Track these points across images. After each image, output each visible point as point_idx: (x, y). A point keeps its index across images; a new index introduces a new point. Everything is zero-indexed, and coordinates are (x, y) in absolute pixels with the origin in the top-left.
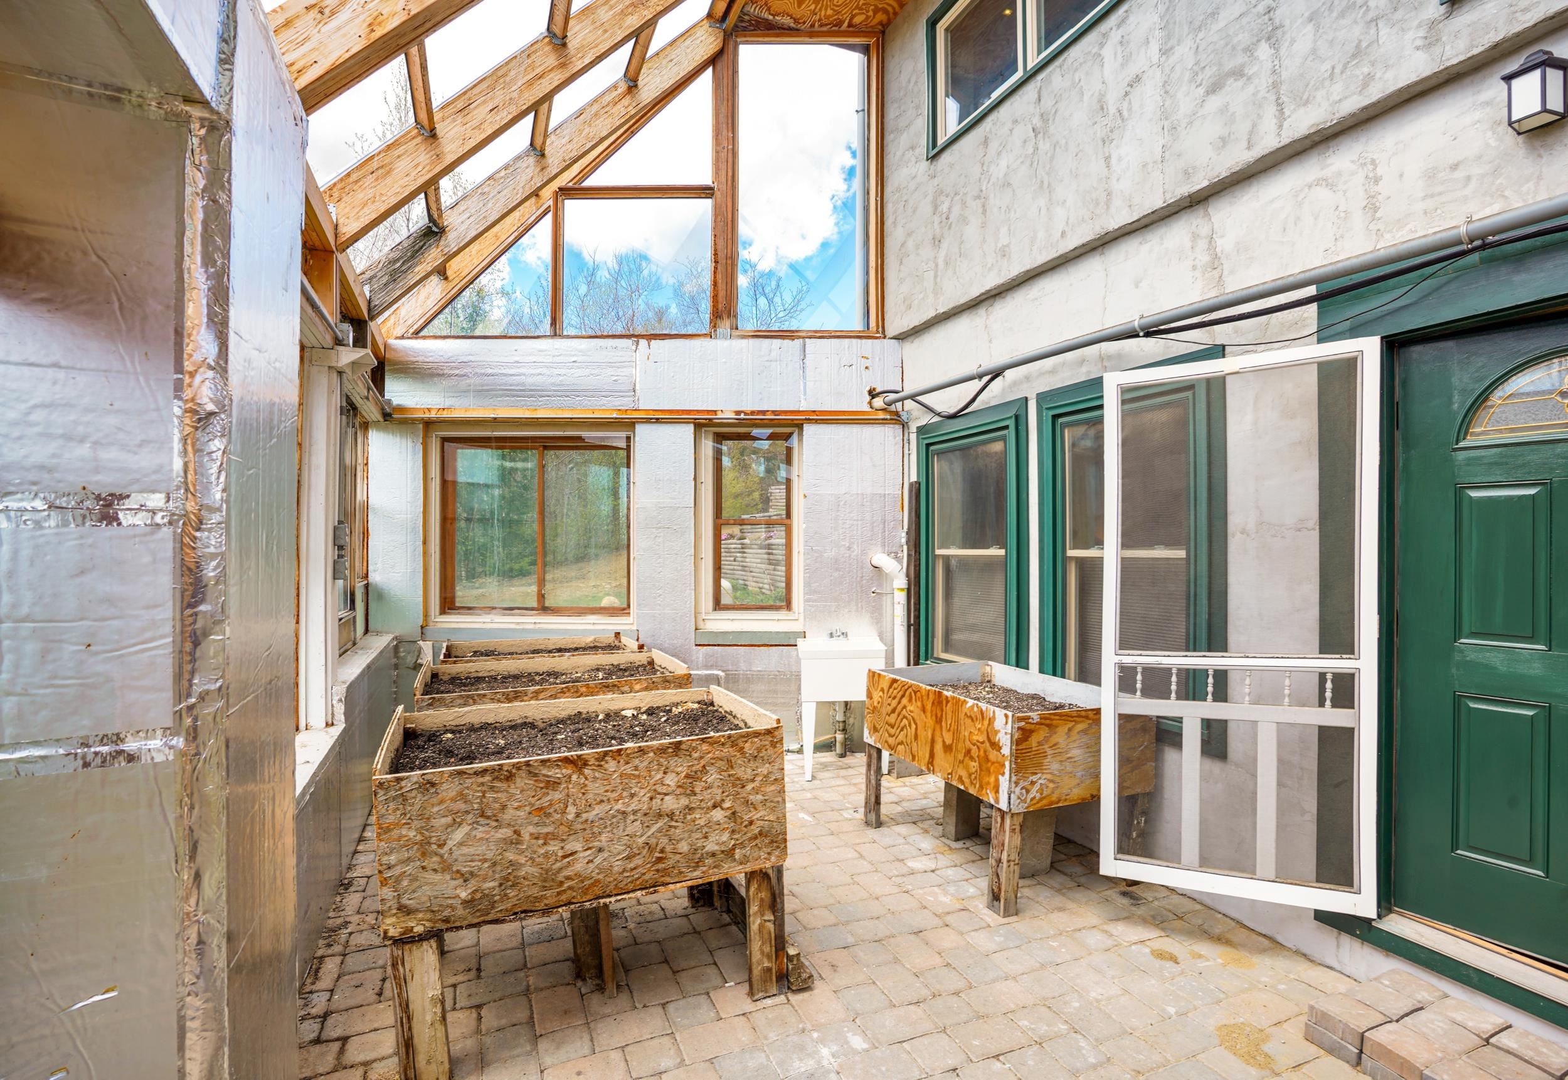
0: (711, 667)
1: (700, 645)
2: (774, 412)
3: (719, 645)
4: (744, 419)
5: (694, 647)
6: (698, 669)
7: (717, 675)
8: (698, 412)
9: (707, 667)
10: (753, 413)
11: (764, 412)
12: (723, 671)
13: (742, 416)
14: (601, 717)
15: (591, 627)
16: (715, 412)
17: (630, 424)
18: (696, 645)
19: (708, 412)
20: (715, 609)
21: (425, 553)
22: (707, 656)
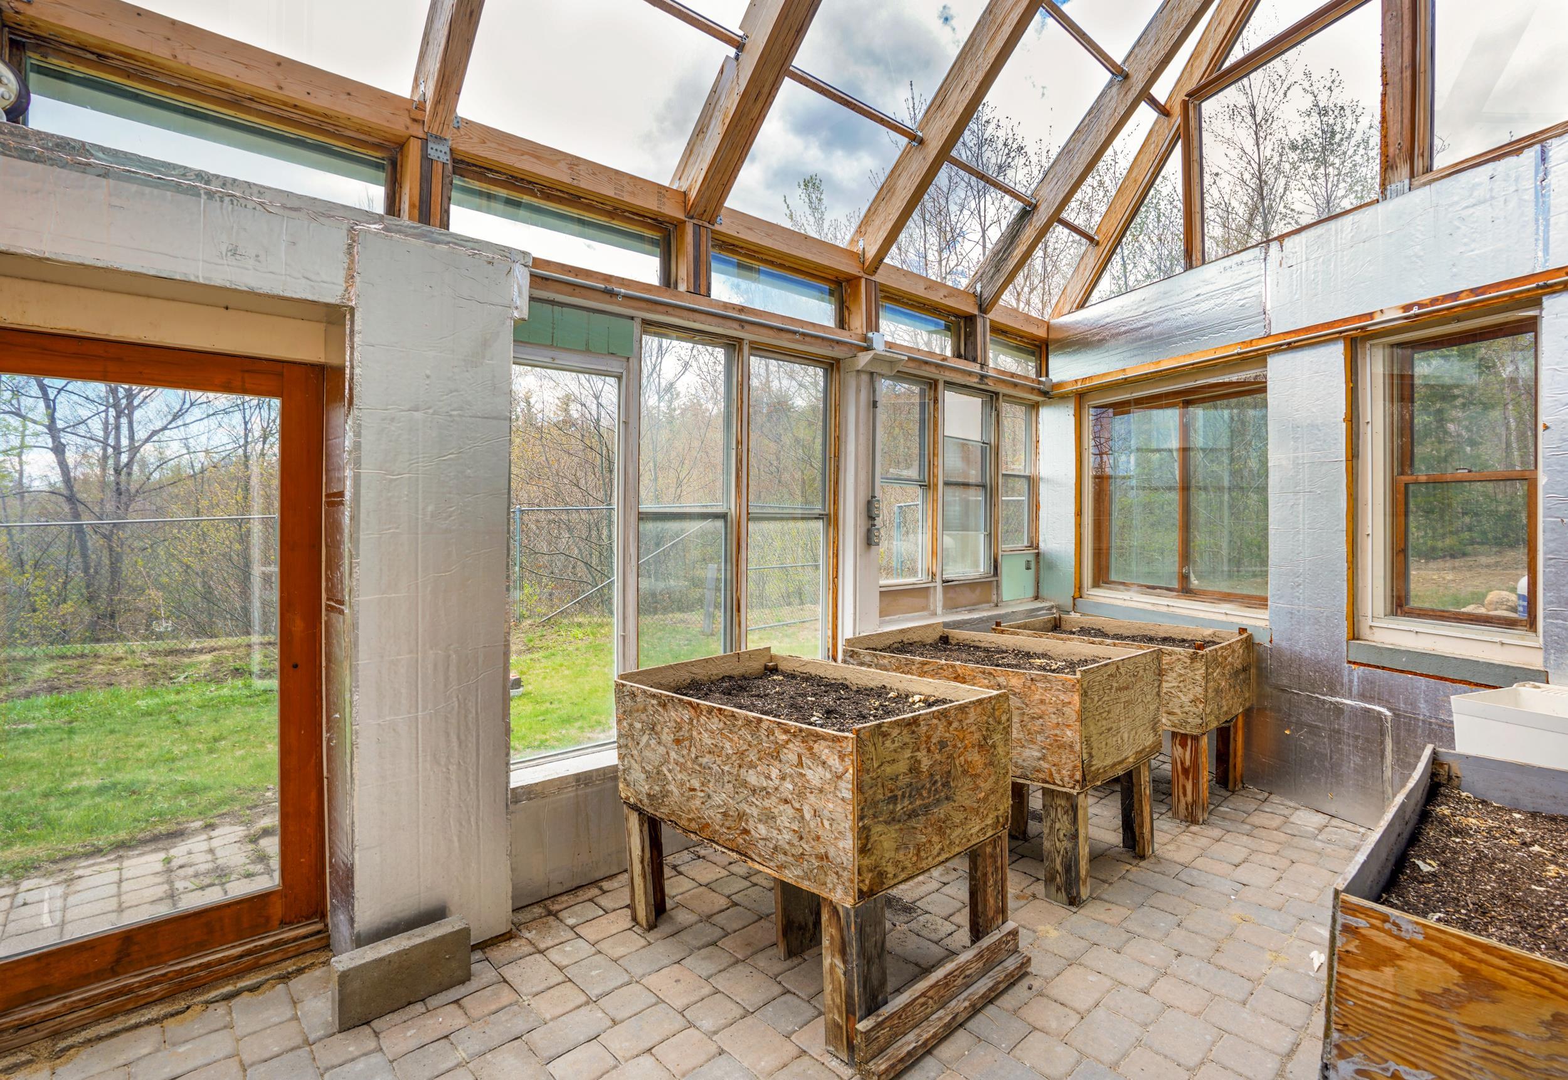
0: (1371, 699)
1: (1354, 663)
2: (1473, 291)
3: (1384, 668)
4: (1417, 316)
5: (1346, 665)
6: (1350, 697)
7: (1379, 713)
8: (1345, 321)
9: (1363, 697)
10: (1434, 301)
11: (1455, 296)
12: (1389, 709)
13: (1415, 310)
14: (892, 695)
15: (1223, 618)
16: (1371, 315)
17: (1259, 358)
18: (1349, 662)
19: (1360, 317)
20: (1393, 613)
21: (1079, 526)
22: (1363, 680)
